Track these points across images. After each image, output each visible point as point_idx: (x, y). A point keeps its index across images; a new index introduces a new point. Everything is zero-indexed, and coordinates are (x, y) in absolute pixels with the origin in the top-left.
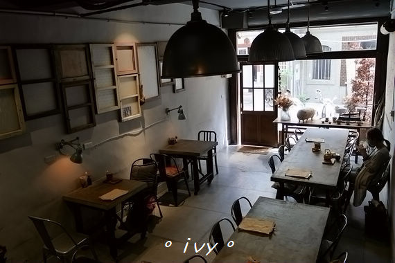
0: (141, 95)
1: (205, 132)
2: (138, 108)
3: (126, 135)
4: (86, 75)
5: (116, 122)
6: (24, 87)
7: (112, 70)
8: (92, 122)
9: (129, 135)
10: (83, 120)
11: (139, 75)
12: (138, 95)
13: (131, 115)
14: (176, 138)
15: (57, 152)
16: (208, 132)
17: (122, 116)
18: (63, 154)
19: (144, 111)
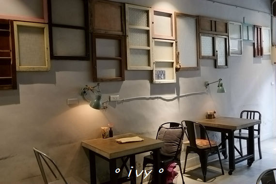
0: (178, 62)
1: (248, 112)
2: (173, 73)
3: (157, 98)
4: (119, 31)
5: (147, 82)
6: (54, 29)
7: (148, 32)
8: (121, 76)
9: (160, 98)
10: (112, 73)
11: (176, 42)
12: (174, 61)
13: (164, 78)
14: (215, 112)
15: (81, 97)
16: (251, 112)
17: (154, 78)
18: (86, 100)
19: (180, 79)
